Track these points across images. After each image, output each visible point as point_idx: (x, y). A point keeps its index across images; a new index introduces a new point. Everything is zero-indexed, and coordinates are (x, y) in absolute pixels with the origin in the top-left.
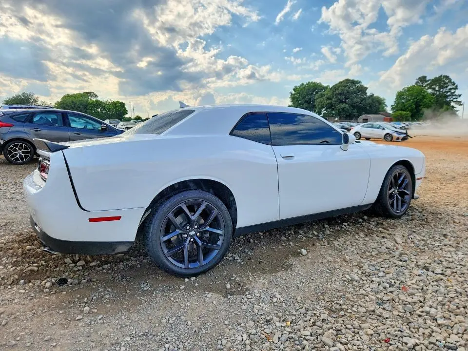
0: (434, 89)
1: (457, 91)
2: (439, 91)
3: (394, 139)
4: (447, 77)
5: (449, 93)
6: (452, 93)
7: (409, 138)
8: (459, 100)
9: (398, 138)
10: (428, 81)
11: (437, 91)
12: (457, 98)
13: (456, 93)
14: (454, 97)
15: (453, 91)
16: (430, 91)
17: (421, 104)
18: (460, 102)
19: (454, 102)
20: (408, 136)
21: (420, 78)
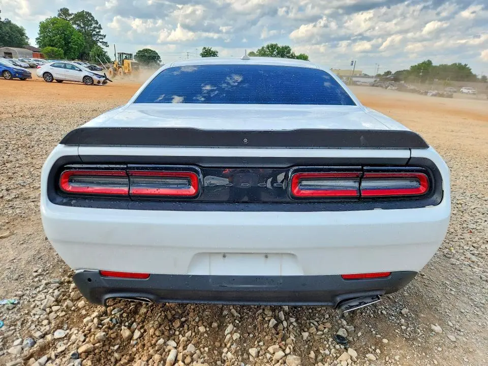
0: (79, 25)
1: (101, 31)
2: (84, 27)
3: (95, 82)
4: (90, 14)
5: (94, 32)
6: (97, 32)
7: (108, 81)
8: (104, 40)
9: (99, 82)
10: (71, 15)
11: (82, 28)
12: (102, 39)
13: (101, 33)
14: (99, 37)
15: (98, 30)
16: (75, 26)
17: (70, 40)
18: (106, 43)
19: (100, 42)
20: (108, 79)
21: (61, 10)
